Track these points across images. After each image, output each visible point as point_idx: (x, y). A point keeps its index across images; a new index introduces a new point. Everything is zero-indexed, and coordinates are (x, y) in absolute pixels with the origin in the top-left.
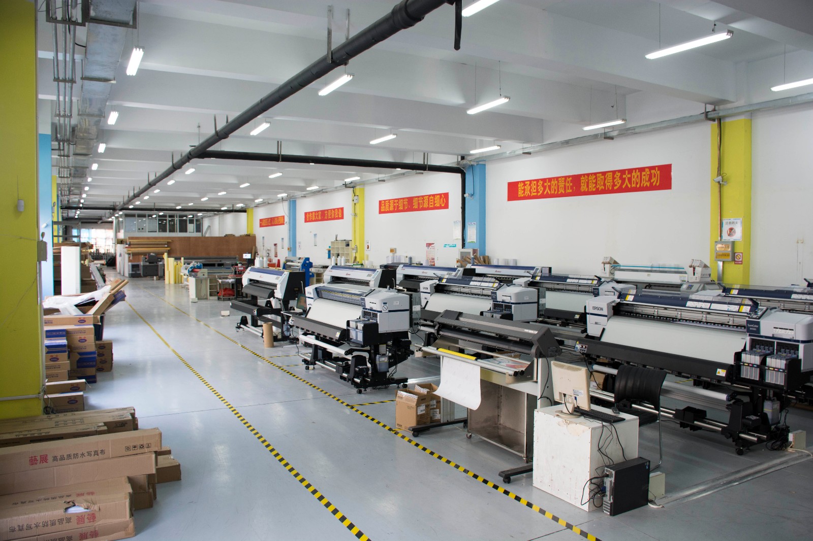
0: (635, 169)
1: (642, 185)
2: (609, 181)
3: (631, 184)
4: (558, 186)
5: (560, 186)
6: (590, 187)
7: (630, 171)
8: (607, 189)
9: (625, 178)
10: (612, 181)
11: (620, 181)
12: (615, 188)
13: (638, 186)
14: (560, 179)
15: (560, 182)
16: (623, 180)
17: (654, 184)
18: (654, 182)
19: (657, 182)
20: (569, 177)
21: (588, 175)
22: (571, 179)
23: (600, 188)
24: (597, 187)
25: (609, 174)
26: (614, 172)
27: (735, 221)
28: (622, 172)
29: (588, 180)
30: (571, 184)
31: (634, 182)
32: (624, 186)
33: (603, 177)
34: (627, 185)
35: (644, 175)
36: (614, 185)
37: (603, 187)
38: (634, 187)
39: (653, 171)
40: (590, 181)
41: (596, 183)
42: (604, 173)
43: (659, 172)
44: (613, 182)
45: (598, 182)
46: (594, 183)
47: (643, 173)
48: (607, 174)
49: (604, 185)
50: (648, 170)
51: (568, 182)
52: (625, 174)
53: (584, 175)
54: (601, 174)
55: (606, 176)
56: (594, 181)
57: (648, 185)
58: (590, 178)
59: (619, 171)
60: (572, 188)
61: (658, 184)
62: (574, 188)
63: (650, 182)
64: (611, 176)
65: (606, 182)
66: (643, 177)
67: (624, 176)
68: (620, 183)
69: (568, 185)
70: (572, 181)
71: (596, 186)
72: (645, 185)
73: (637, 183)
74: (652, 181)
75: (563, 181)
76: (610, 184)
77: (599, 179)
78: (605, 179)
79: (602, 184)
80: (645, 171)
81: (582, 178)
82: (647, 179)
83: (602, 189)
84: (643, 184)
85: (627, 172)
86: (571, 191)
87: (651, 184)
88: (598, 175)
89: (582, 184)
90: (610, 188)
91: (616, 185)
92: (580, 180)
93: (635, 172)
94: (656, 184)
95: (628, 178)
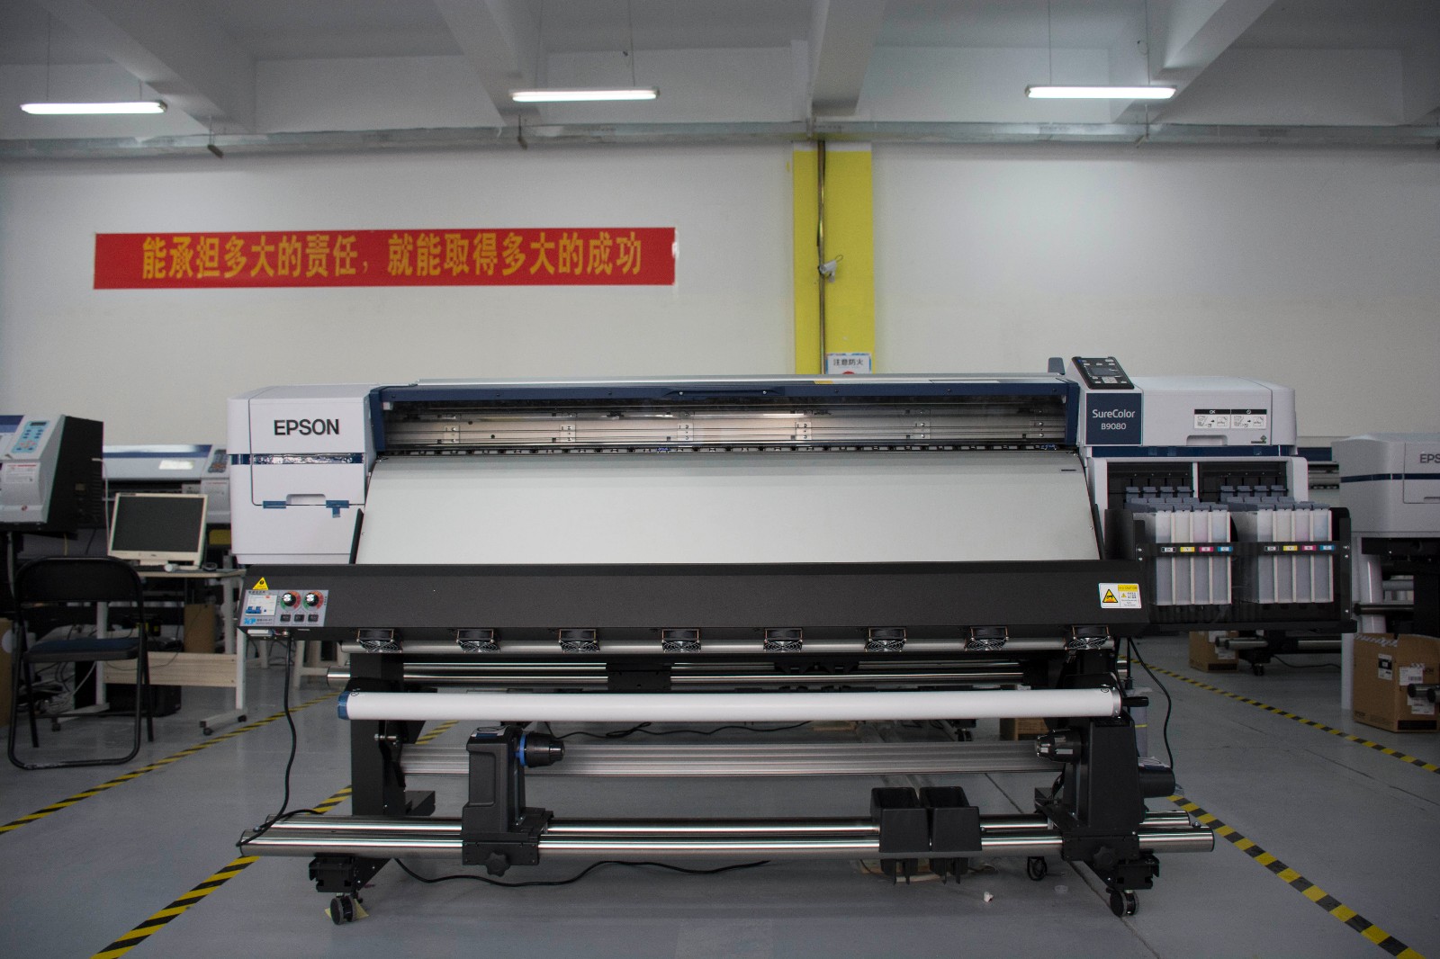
0: (570, 231)
1: (589, 269)
2: (484, 254)
3: (555, 265)
4: (305, 257)
5: (312, 257)
6: (420, 264)
7: (554, 234)
8: (478, 272)
9: (537, 252)
10: (495, 254)
11: (522, 257)
12: (506, 272)
13: (578, 271)
14: (310, 238)
15: (311, 245)
16: (532, 256)
17: (625, 270)
18: (624, 264)
19: (634, 264)
20: (346, 234)
21: (415, 234)
22: (352, 239)
23: (456, 271)
24: (446, 266)
25: (486, 235)
26: (502, 234)
27: (857, 358)
28: (530, 235)
29: (416, 248)
30: (354, 254)
31: (565, 260)
32: (533, 270)
33: (465, 243)
34: (543, 267)
35: (596, 247)
36: (502, 264)
37: (466, 269)
38: (564, 274)
39: (621, 240)
40: (420, 251)
41: (442, 256)
42: (469, 234)
43: (638, 244)
44: (499, 256)
45: (449, 255)
46: (435, 257)
47: (593, 243)
48: (479, 236)
49: (471, 262)
50: (607, 235)
51: (343, 248)
52: (537, 240)
53: (401, 233)
54: (458, 236)
55: (476, 241)
56: (438, 250)
57: (609, 270)
58: (420, 243)
59: (518, 232)
60: (354, 263)
61: (636, 270)
62: (365, 264)
63: (614, 264)
64: (493, 242)
65: (476, 255)
66: (593, 252)
67: (534, 246)
68: (520, 263)
69: (343, 254)
70: (354, 247)
71: (441, 265)
72: (598, 271)
73: (574, 265)
74: (619, 262)
75: (325, 244)
76: (488, 260)
77: (454, 246)
78: (472, 248)
79: (464, 258)
80: (597, 237)
81: (395, 240)
82: (605, 257)
83: (462, 271)
84: (593, 269)
85: (543, 235)
86: (353, 271)
87: (617, 269)
88: (447, 236)
89: (392, 256)
90: (491, 272)
91: (509, 266)
92: (387, 246)
93: (570, 237)
94: (630, 271)
95: (548, 252)
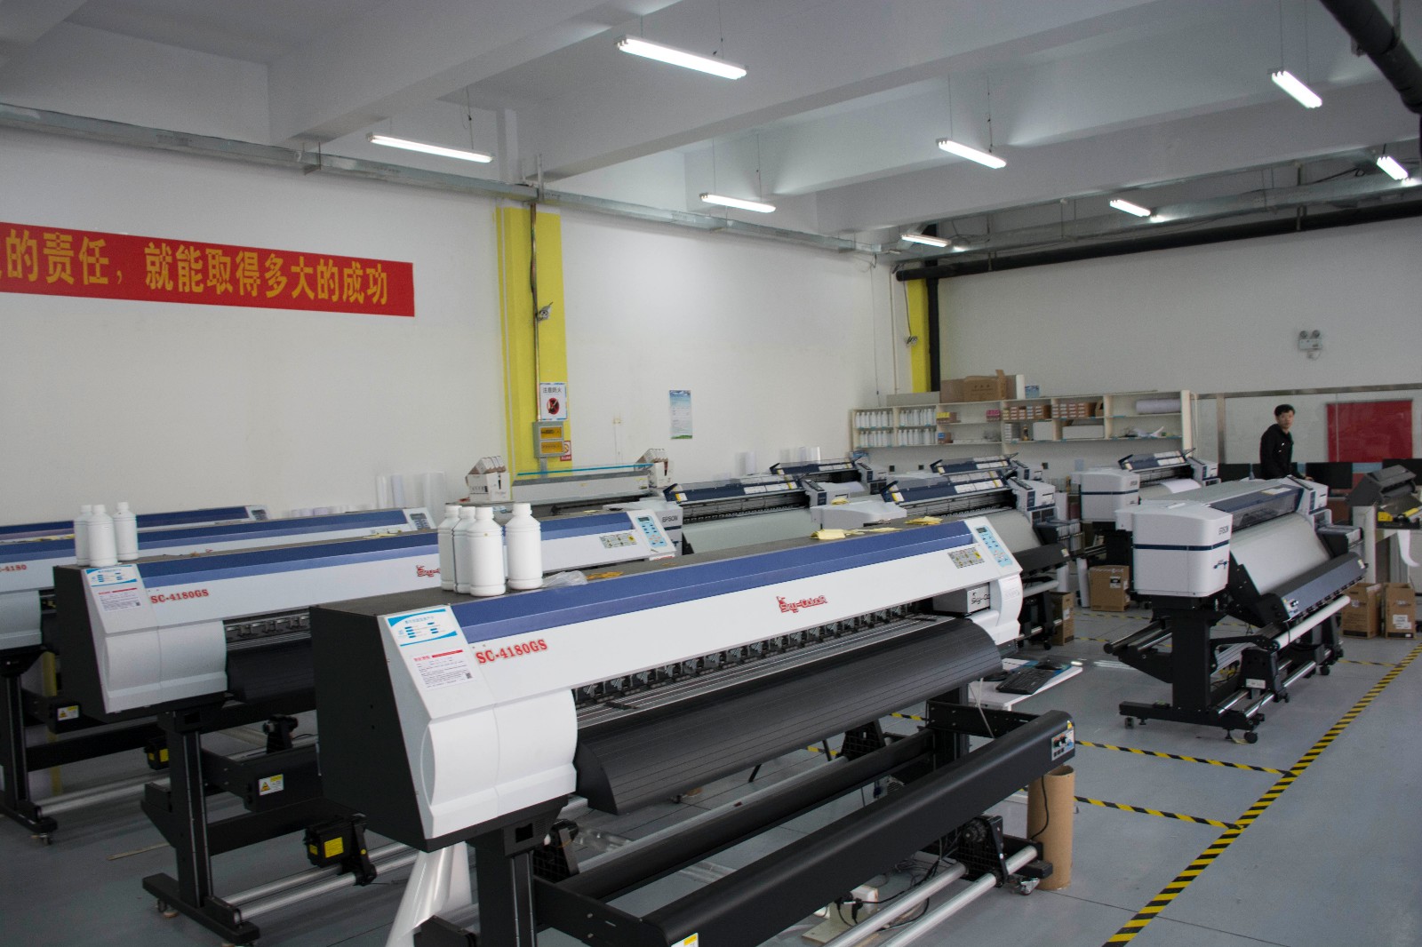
0: (326, 258)
1: (345, 297)
2: (247, 274)
3: (314, 288)
4: (43, 260)
5: (51, 260)
6: (181, 280)
7: (312, 259)
8: (242, 292)
9: (297, 275)
10: (257, 274)
11: (284, 280)
12: (270, 294)
13: (335, 298)
14: (47, 236)
15: (49, 244)
16: (293, 281)
17: (375, 300)
18: (374, 294)
19: (381, 296)
20: (94, 236)
21: (174, 245)
22: (101, 243)
23: (220, 289)
24: (209, 284)
25: (247, 254)
26: (263, 254)
27: (557, 387)
28: (290, 258)
29: (175, 261)
30: (105, 261)
31: (323, 286)
32: (295, 293)
33: (228, 260)
34: (303, 291)
35: (350, 276)
36: (265, 286)
37: (230, 288)
38: (323, 300)
39: (370, 271)
40: (180, 264)
41: (204, 271)
42: (231, 251)
43: (384, 275)
44: (262, 277)
45: (212, 272)
46: (197, 272)
47: (347, 271)
48: (241, 254)
49: (234, 281)
50: (358, 265)
51: (90, 252)
52: (297, 264)
53: (158, 242)
54: (220, 252)
55: (238, 259)
56: (199, 266)
57: (361, 299)
58: (179, 255)
59: (279, 254)
60: (105, 271)
61: (384, 301)
62: (119, 273)
63: (366, 294)
64: (255, 261)
65: (239, 274)
66: (347, 280)
67: (295, 269)
68: (282, 286)
69: (92, 260)
70: (103, 252)
71: (204, 281)
72: (352, 299)
73: (331, 292)
74: (370, 292)
75: (67, 246)
76: (251, 281)
77: (216, 262)
78: (235, 267)
79: (227, 276)
80: (350, 266)
81: (151, 249)
82: (358, 286)
83: (226, 290)
84: (348, 297)
85: (302, 260)
86: (105, 281)
87: (368, 298)
88: (208, 251)
89: (149, 268)
90: (254, 293)
91: (271, 288)
92: (144, 255)
93: (326, 264)
94: (379, 301)
95: (307, 276)
